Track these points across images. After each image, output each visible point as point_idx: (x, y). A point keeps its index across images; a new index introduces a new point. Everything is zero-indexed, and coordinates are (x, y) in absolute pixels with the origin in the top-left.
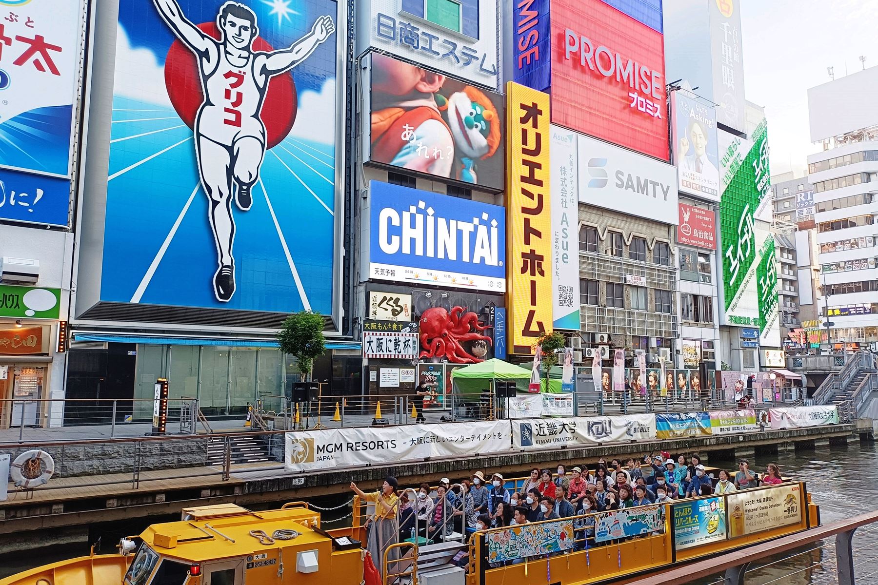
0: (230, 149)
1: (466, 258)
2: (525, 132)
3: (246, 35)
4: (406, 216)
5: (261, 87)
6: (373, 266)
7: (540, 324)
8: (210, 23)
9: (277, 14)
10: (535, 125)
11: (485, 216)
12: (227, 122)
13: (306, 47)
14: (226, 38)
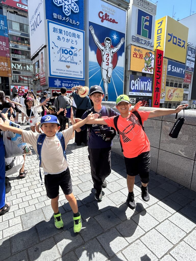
0: (107, 70)
1: (145, 90)
2: (158, 60)
3: (109, 45)
4: (136, 81)
5: (112, 56)
6: (130, 92)
7: (158, 102)
8: (103, 43)
9: (114, 39)
10: (160, 59)
11: (149, 80)
12: (107, 65)
13: (119, 46)
14: (106, 46)
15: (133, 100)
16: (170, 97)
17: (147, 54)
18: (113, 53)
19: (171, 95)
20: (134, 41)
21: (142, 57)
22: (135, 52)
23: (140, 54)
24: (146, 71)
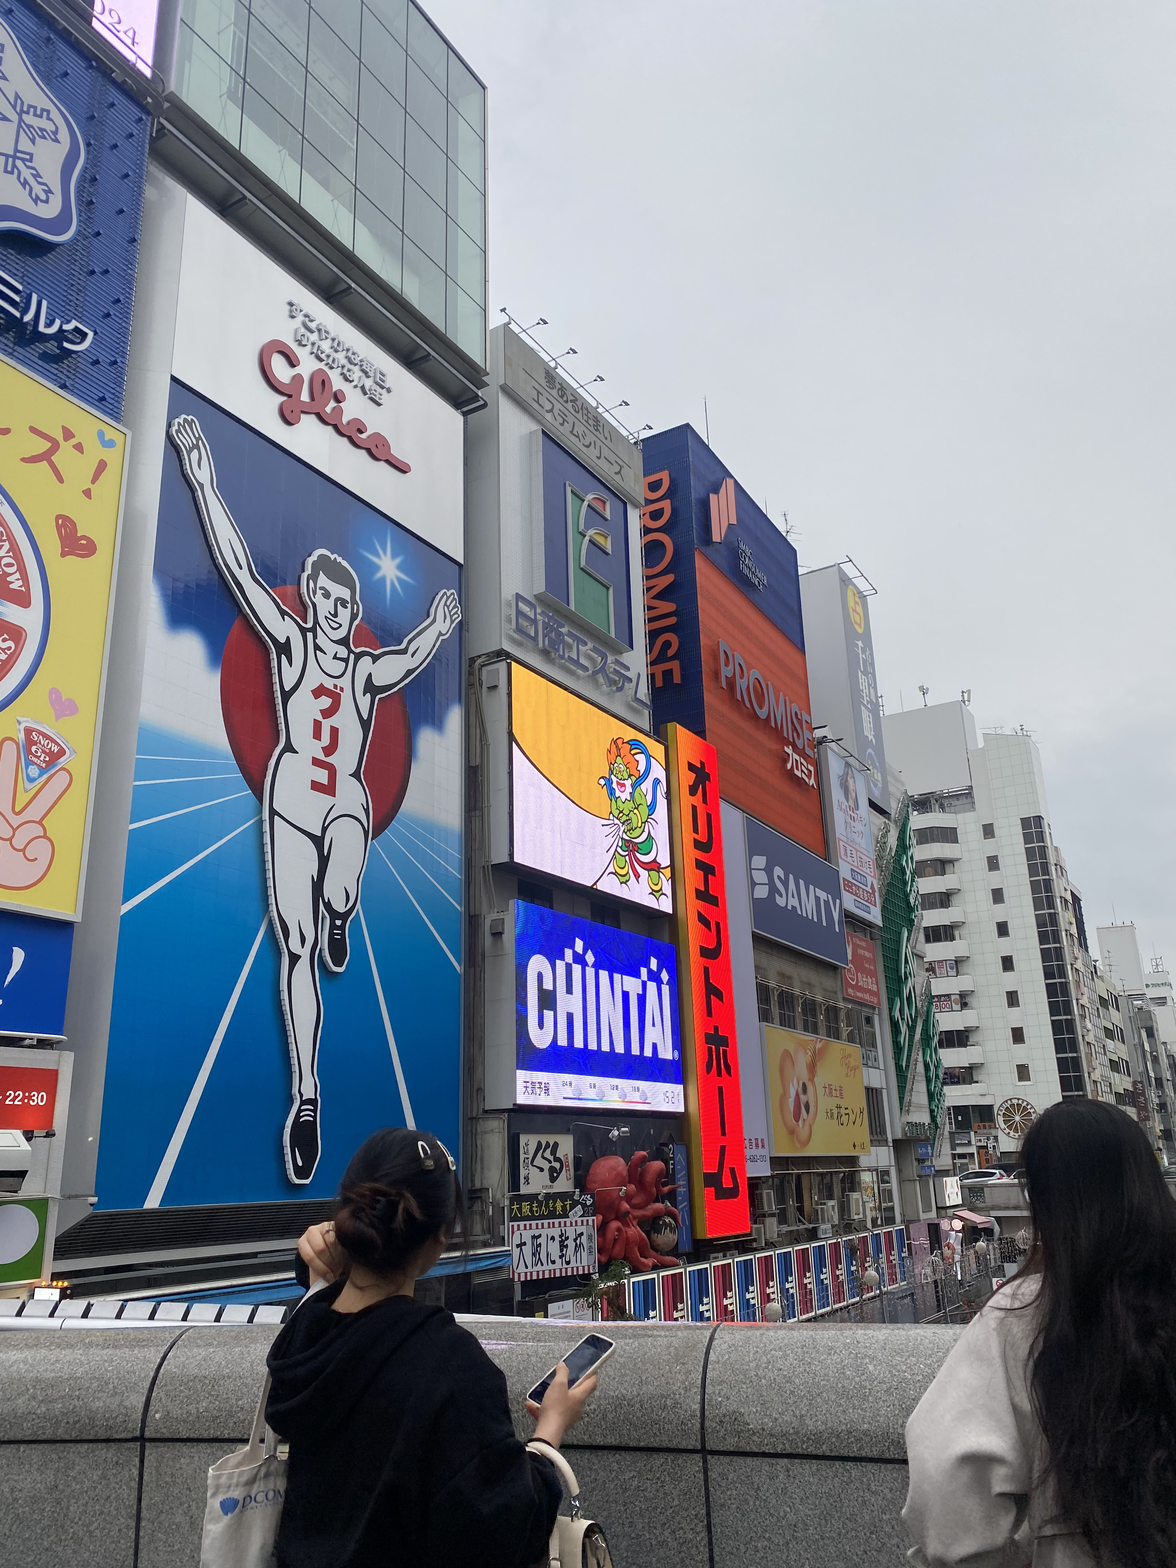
0: (318, 842)
1: (635, 1051)
2: (694, 811)
3: (344, 615)
4: (561, 967)
5: (365, 718)
7: (733, 1172)
9: (384, 579)
10: (705, 800)
11: (654, 964)
12: (316, 787)
13: (423, 646)
14: (316, 622)
15: (548, 1154)
16: (797, 1116)
17: (618, 749)
18: (370, 687)
19: (803, 1098)
20: (529, 636)
24: (625, 880)
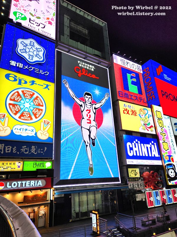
0: (89, 130)
1: (150, 155)
3: (90, 100)
5: (95, 112)
6: (128, 160)
8: (82, 98)
9: (96, 94)
11: (153, 142)
12: (88, 123)
13: (104, 101)
14: (86, 101)
15: (134, 171)
21: (135, 114)
22: (126, 108)
23: (132, 110)
24: (145, 130)
